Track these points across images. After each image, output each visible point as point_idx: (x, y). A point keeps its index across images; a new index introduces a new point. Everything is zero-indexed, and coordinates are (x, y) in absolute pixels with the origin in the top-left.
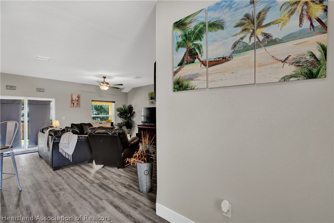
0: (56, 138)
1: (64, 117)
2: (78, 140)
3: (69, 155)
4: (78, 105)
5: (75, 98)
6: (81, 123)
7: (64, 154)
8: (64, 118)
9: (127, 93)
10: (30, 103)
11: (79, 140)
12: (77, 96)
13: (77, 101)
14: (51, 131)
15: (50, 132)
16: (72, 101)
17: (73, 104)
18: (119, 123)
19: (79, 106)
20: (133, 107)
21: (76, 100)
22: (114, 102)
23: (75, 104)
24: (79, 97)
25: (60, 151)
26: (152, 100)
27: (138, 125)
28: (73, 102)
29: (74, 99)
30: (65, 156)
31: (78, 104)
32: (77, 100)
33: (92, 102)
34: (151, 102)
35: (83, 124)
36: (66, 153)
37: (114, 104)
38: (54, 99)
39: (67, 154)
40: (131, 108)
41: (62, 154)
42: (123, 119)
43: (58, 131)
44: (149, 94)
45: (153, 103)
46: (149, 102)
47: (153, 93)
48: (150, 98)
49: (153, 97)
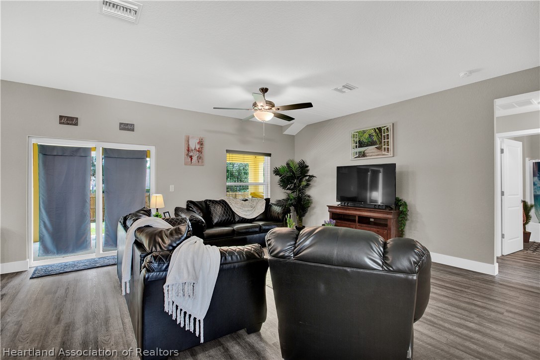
0: (155, 265)
1: (173, 186)
2: (221, 264)
3: (195, 319)
4: (200, 161)
5: (194, 144)
6: (207, 200)
7: (180, 320)
8: (172, 188)
9: (293, 137)
10: (108, 154)
11: (225, 266)
12: (198, 141)
13: (199, 151)
14: (140, 230)
15: (138, 234)
16: (188, 151)
17: (191, 157)
18: (280, 201)
19: (202, 162)
20: (307, 167)
21: (195, 149)
22: (269, 155)
23: (195, 158)
24: (201, 143)
25: (166, 309)
26: (362, 149)
27: (330, 207)
28: (191, 154)
29: (192, 146)
30: (182, 325)
31: (199, 158)
32: (197, 148)
33: (228, 155)
34: (360, 152)
35: (210, 201)
36: (185, 313)
37: (269, 158)
38: (154, 147)
39: (190, 316)
40: (303, 168)
41: (174, 318)
42: (289, 192)
43: (161, 232)
44: (354, 135)
45: (363, 155)
46: (354, 153)
47: (364, 132)
48: (357, 145)
49: (365, 140)
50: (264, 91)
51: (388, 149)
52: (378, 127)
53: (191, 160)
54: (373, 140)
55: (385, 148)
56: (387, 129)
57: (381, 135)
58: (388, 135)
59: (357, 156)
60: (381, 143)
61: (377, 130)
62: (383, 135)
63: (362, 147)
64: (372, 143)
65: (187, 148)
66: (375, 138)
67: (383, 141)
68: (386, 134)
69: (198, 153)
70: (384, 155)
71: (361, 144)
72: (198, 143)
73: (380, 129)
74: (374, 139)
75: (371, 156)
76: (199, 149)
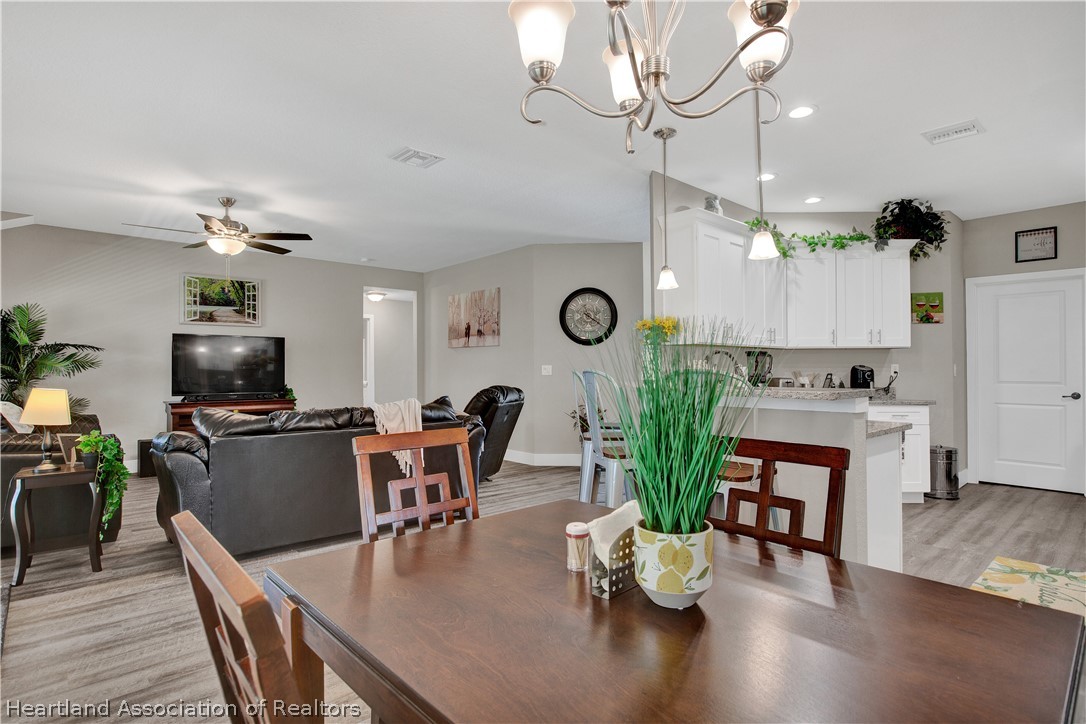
26: (207, 309)
34: (202, 313)
44: (190, 282)
45: (211, 318)
46: (189, 312)
47: (212, 282)
48: (198, 299)
49: (213, 295)
50: (228, 203)
51: (254, 315)
52: (239, 280)
54: (228, 298)
55: (249, 314)
56: (254, 287)
57: (244, 294)
58: (254, 296)
59: (198, 317)
60: (243, 304)
61: (236, 285)
62: (247, 293)
63: (206, 304)
64: (228, 303)
66: (233, 296)
67: (247, 302)
68: (251, 293)
70: (247, 322)
71: (205, 300)
73: (242, 285)
74: (231, 297)
75: (226, 321)
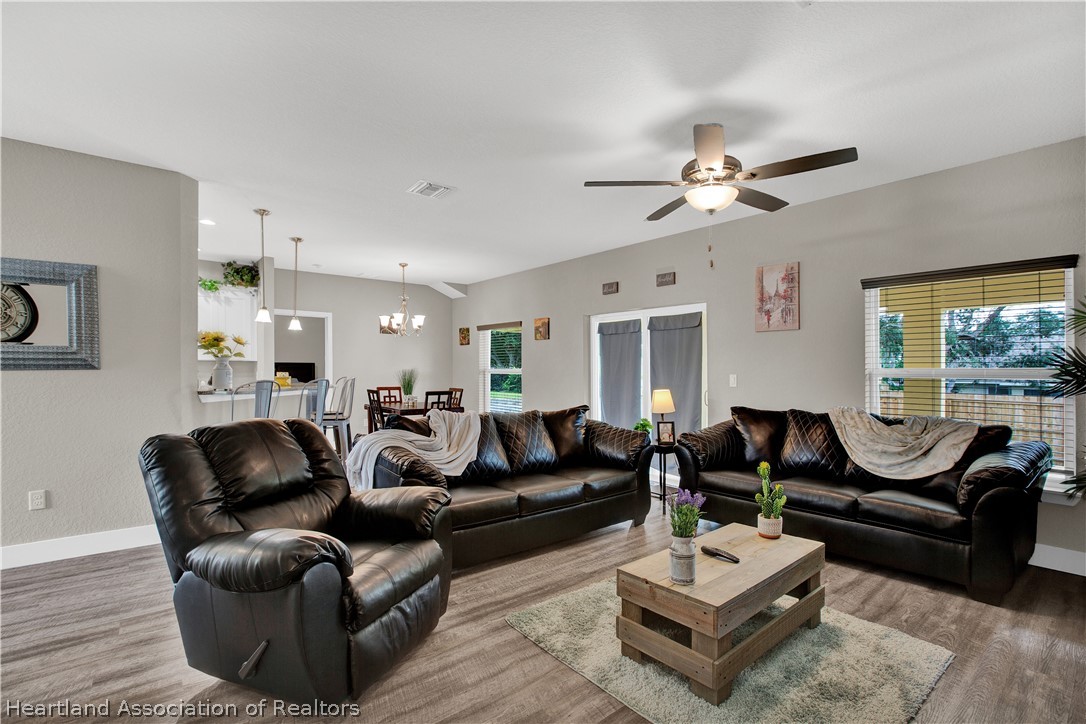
1: (735, 376)
4: (789, 319)
5: (774, 284)
8: (733, 380)
10: (653, 325)
12: (784, 275)
13: (785, 298)
16: (762, 300)
17: (768, 313)
19: (793, 321)
21: (777, 294)
23: (776, 315)
24: (792, 278)
28: (767, 307)
29: (770, 289)
31: (786, 312)
32: (781, 292)
53: (769, 320)
65: (759, 296)
69: (783, 301)
72: (783, 279)
76: (785, 291)
